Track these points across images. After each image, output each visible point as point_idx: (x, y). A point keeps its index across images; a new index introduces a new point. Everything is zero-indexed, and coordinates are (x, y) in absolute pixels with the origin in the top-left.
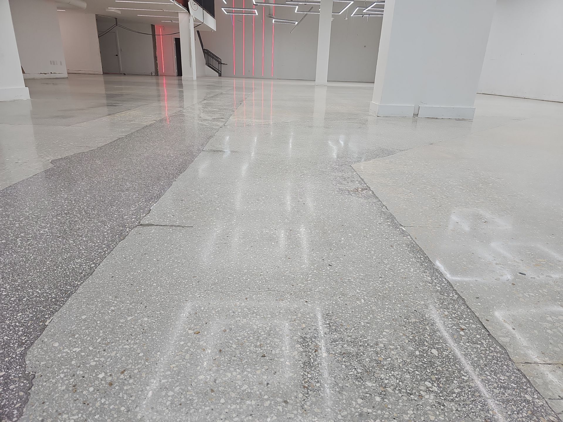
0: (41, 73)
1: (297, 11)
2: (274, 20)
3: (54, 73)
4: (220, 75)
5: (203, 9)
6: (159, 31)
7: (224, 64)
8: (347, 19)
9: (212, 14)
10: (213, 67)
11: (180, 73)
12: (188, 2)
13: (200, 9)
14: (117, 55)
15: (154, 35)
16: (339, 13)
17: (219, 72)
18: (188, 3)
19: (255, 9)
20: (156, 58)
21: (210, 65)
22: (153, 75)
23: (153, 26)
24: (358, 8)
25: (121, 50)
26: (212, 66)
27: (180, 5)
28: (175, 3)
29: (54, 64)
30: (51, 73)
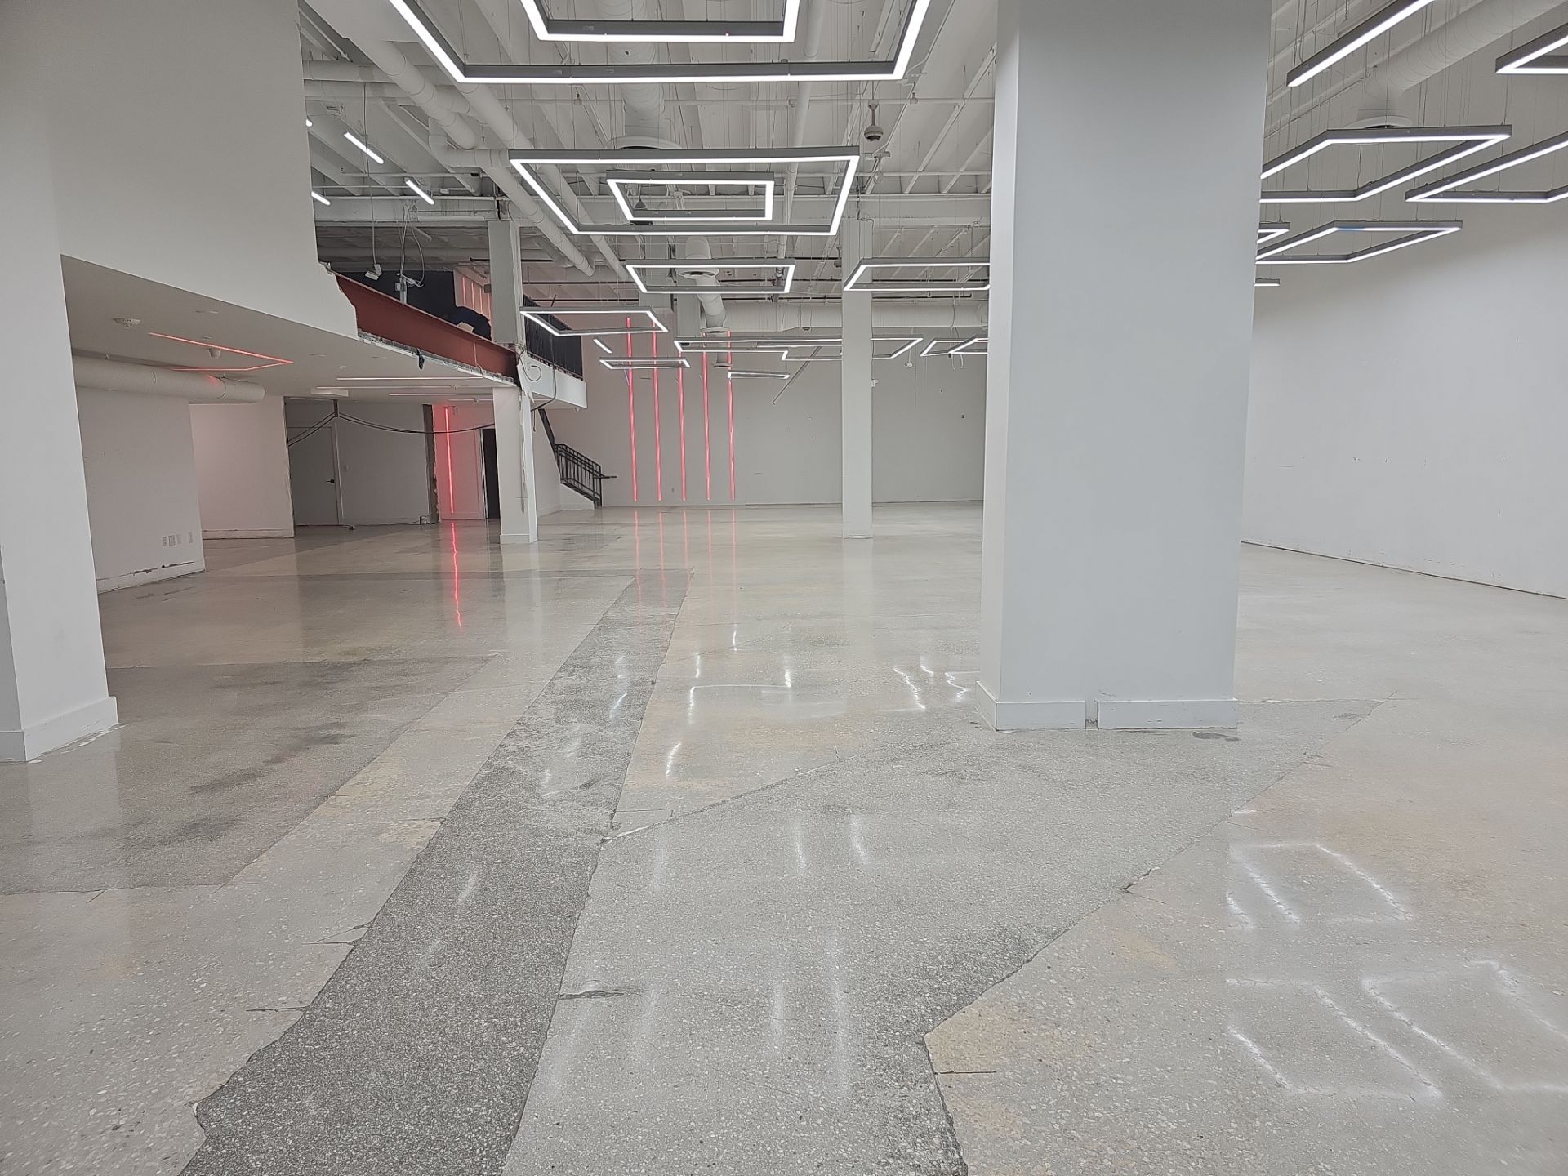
0: (137, 572)
1: (786, 358)
2: (730, 374)
3: (171, 565)
4: (598, 503)
5: (555, 368)
6: (443, 421)
7: (608, 477)
8: (910, 365)
9: (576, 371)
10: (580, 487)
11: (494, 512)
12: (517, 364)
13: (546, 369)
14: (332, 481)
15: (429, 433)
16: (891, 355)
17: (596, 496)
18: (518, 366)
19: (682, 358)
20: (433, 482)
21: (572, 482)
22: (425, 523)
23: (428, 409)
24: (935, 342)
25: (344, 468)
26: (576, 484)
27: (498, 376)
28: (486, 377)
29: (172, 543)
30: (163, 567)
